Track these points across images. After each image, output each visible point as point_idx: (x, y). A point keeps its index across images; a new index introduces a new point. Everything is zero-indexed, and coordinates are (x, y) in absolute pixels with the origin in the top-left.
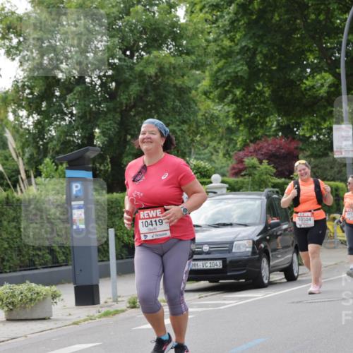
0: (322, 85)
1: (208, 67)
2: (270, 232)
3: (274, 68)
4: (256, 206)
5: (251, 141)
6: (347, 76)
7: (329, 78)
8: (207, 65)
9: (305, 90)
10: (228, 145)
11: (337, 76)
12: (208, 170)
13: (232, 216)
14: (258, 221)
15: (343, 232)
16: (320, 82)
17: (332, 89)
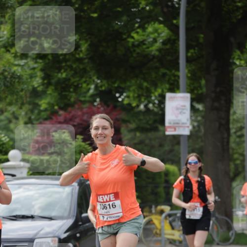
0: (155, 40)
1: (9, 11)
2: (81, 228)
3: (95, 15)
4: (64, 195)
5: (61, 108)
6: (188, 30)
7: (164, 32)
8: (8, 7)
9: (133, 45)
10: (32, 111)
11: (175, 29)
12: (4, 144)
13: (33, 206)
14: (66, 214)
15: (173, 228)
16: (152, 36)
17: (168, 47)
